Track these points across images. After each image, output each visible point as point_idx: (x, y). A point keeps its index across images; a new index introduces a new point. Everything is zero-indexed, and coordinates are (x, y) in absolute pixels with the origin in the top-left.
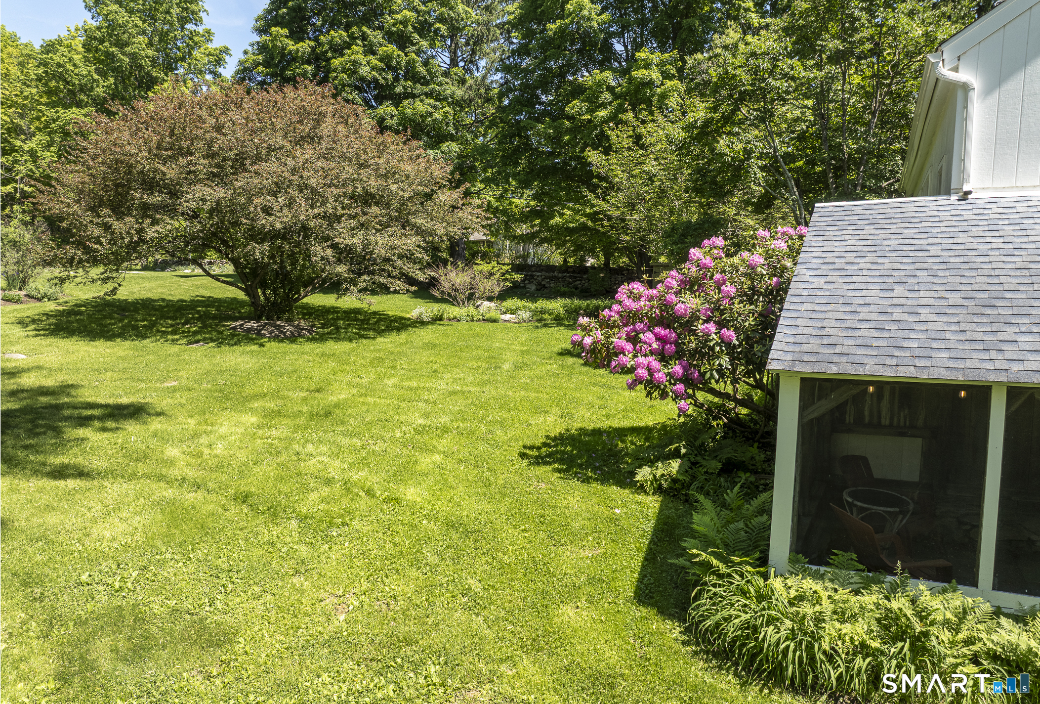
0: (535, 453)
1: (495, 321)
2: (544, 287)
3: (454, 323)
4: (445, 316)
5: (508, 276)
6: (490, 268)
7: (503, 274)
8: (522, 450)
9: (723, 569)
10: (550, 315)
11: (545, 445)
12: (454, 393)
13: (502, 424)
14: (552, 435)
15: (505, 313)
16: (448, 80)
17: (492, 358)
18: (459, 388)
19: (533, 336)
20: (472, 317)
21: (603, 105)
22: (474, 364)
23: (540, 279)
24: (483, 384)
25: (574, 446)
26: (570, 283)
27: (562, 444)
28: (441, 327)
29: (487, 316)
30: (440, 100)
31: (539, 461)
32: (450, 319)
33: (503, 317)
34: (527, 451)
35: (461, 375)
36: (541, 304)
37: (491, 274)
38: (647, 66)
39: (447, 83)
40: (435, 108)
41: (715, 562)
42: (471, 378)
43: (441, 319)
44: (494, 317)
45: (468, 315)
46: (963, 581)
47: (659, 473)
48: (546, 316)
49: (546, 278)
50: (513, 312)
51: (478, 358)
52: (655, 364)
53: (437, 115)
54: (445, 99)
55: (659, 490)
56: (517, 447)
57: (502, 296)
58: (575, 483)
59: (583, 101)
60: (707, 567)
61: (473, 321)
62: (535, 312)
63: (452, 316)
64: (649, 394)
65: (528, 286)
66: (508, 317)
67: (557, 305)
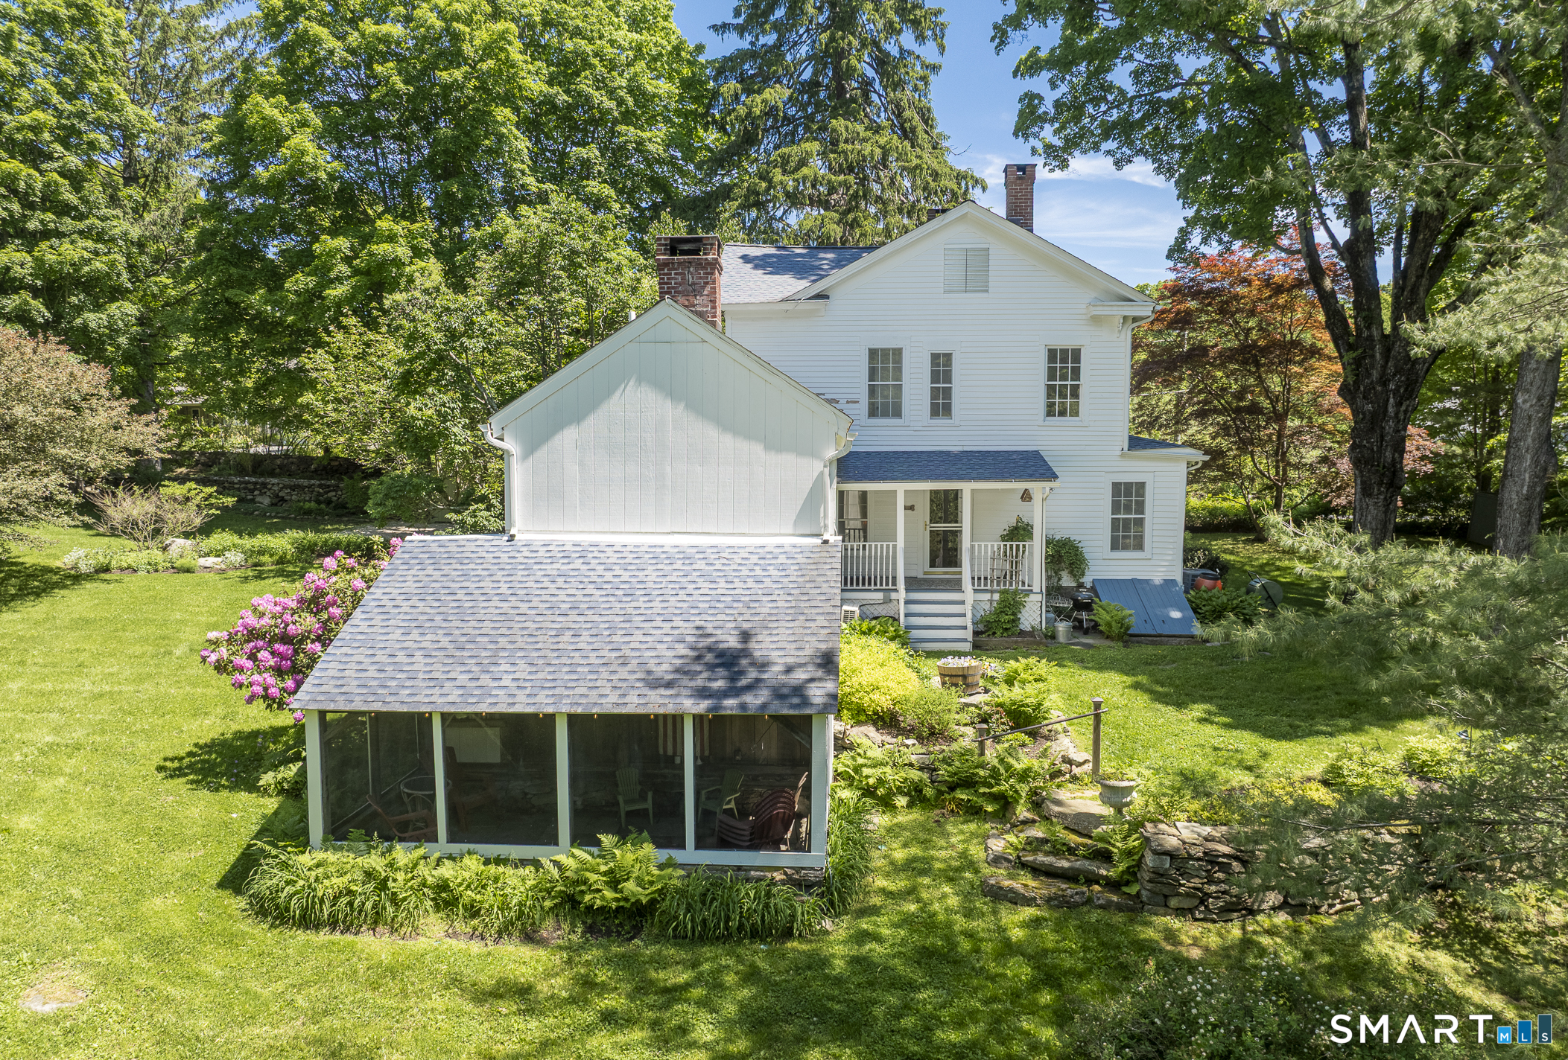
0: (176, 764)
1: (188, 571)
2: (283, 499)
3: (127, 577)
4: (114, 564)
5: (213, 501)
6: (185, 492)
7: (206, 499)
8: (162, 763)
9: (274, 852)
10: (271, 556)
11: (190, 754)
12: (101, 695)
13: (148, 734)
14: (201, 742)
15: (207, 555)
16: (118, 212)
17: (164, 638)
18: (107, 688)
19: (236, 595)
20: (156, 564)
21: (339, 279)
22: (138, 649)
23: (276, 488)
24: (140, 679)
25: (219, 754)
26: (320, 494)
27: (206, 753)
28: (103, 586)
29: (178, 564)
30: (105, 242)
31: (178, 773)
32: (121, 569)
33: (202, 561)
34: (169, 764)
35: (115, 669)
36: (262, 540)
37: (188, 499)
38: (392, 238)
39: (118, 217)
40: (96, 253)
41: (268, 848)
42: (127, 672)
43: (106, 569)
44: (187, 566)
45: (149, 564)
46: (428, 841)
47: (280, 776)
48: (266, 559)
49: (285, 487)
50: (219, 554)
51: (145, 640)
52: (271, 680)
53: (98, 265)
54: (112, 240)
55: (281, 792)
56: (157, 760)
57: (206, 530)
58: (205, 793)
59: (309, 275)
60: (262, 851)
61: (156, 571)
62: (250, 553)
63: (125, 565)
64: (269, 706)
65: (258, 499)
66: (210, 561)
67: (283, 542)
